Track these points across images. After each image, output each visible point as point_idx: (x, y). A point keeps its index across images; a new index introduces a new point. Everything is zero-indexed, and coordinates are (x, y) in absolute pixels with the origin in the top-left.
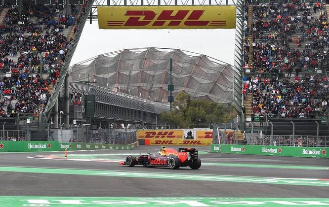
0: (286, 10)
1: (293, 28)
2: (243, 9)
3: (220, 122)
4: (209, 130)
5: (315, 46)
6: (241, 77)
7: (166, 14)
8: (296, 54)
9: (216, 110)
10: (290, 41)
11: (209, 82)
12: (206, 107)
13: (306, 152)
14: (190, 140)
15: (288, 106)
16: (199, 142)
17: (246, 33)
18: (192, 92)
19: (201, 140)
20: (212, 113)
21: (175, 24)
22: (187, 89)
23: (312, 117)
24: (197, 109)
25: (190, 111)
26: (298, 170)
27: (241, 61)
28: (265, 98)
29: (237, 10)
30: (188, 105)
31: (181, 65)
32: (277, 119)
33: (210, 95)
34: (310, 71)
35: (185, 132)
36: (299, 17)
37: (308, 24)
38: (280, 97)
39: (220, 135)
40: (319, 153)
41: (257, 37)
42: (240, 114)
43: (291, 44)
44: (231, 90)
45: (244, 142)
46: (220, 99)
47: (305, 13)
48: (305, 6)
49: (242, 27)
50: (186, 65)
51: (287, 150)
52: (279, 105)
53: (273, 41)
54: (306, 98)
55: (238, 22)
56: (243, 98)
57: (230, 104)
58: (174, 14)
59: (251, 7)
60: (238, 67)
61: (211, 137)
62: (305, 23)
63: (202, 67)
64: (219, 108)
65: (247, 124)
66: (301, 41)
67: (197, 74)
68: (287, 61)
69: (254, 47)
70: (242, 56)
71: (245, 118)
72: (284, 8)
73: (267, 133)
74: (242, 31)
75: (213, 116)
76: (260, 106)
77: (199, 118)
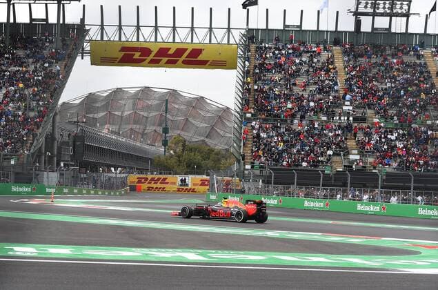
0: (291, 51)
1: (298, 71)
2: (245, 49)
3: (217, 169)
4: (204, 177)
5: (320, 91)
6: (241, 122)
7: (163, 52)
8: (300, 99)
9: (213, 156)
10: (294, 84)
11: (206, 125)
12: (202, 152)
13: (308, 204)
14: (185, 188)
15: (290, 154)
16: (194, 189)
17: (246, 73)
18: (187, 135)
19: (196, 187)
20: (209, 159)
21: (172, 63)
22: (183, 133)
23: (316, 166)
24: (192, 154)
25: (185, 156)
26: (299, 222)
27: (242, 104)
28: (265, 145)
29: (239, 49)
30: (183, 150)
31: (176, 106)
32: (278, 167)
33: (207, 140)
34: (315, 118)
35: (179, 178)
36: (304, 59)
37: (313, 67)
38: (282, 144)
39: (217, 183)
40: (322, 205)
41: (260, 79)
42: (239, 161)
43: (294, 88)
44: (230, 135)
45: (243, 192)
46: (218, 145)
47: (311, 55)
48: (311, 48)
49: (244, 67)
50: (182, 107)
51: (288, 201)
52: (280, 153)
53: (276, 84)
54: (310, 146)
55: (240, 62)
56: (242, 144)
57: (227, 150)
58: (171, 52)
59: (253, 47)
60: (238, 110)
61: (206, 185)
62: (310, 66)
63: (200, 109)
64: (218, 154)
65: (246, 172)
66: (306, 85)
67: (194, 117)
68: (290, 106)
69: (256, 90)
70: (242, 99)
71: (244, 165)
72: (289, 49)
73: (267, 182)
74: (244, 73)
75: (210, 163)
76: (260, 153)
77: (195, 164)
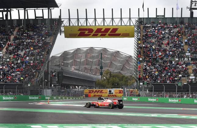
0: (160, 28)
1: (164, 37)
2: (138, 27)
3: (127, 86)
4: (121, 89)
5: (175, 46)
6: (137, 62)
7: (99, 30)
8: (165, 51)
9: (124, 79)
10: (162, 44)
11: (121, 65)
12: (119, 78)
13: (170, 100)
14: (111, 95)
15: (161, 77)
16: (116, 95)
17: (139, 39)
18: (112, 70)
19: (117, 94)
20: (122, 81)
21: (103, 35)
22: (110, 69)
23: (174, 82)
24: (115, 78)
25: (111, 79)
27: (137, 54)
28: (149, 73)
29: (135, 28)
30: (110, 76)
31: (106, 56)
32: (155, 83)
33: (121, 72)
34: (172, 59)
35: (108, 90)
36: (166, 32)
37: (171, 35)
38: (157, 72)
39: (127, 92)
40: (177, 101)
41: (146, 42)
42: (137, 81)
43: (162, 45)
44: (132, 69)
45: (139, 95)
46: (126, 74)
47: (170, 30)
48: (170, 26)
49: (138, 36)
50: (109, 56)
51: (161, 99)
52: (156, 77)
53: (153, 44)
54: (171, 73)
55: (136, 34)
56: (138, 73)
57: (131, 76)
58: (103, 30)
59: (142, 26)
60: (136, 57)
61: (122, 93)
62: (170, 35)
63: (117, 57)
64: (126, 78)
65: (141, 86)
66: (168, 44)
67: (115, 61)
68: (160, 54)
69: (144, 47)
70: (137, 52)
71: (140, 83)
72: (159, 27)
73: (151, 91)
75: (123, 82)
76: (147, 77)
77: (116, 83)
